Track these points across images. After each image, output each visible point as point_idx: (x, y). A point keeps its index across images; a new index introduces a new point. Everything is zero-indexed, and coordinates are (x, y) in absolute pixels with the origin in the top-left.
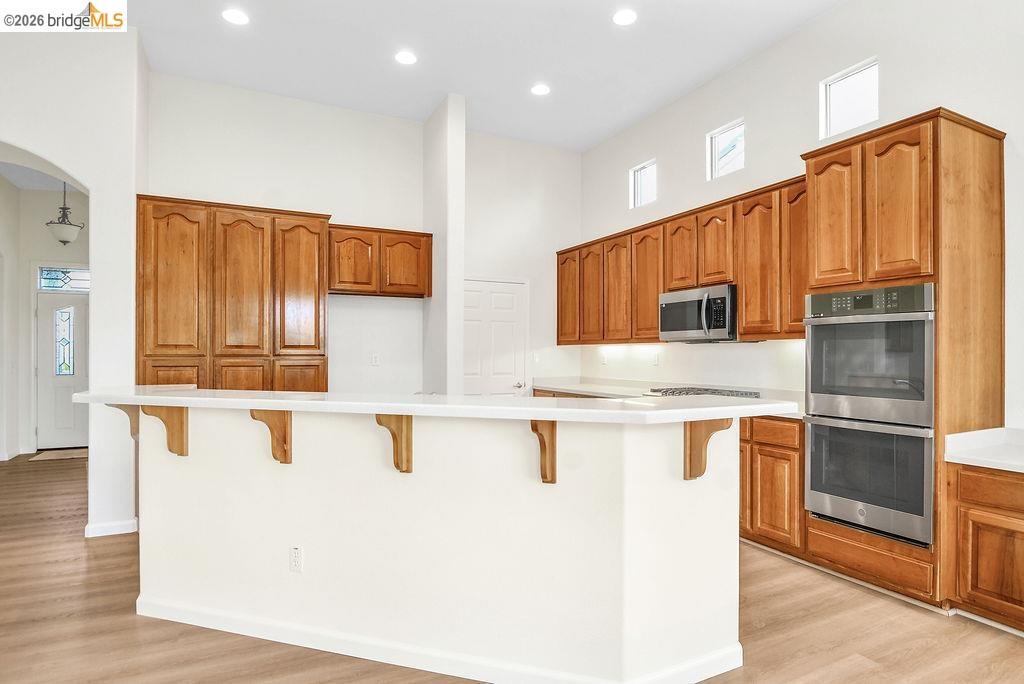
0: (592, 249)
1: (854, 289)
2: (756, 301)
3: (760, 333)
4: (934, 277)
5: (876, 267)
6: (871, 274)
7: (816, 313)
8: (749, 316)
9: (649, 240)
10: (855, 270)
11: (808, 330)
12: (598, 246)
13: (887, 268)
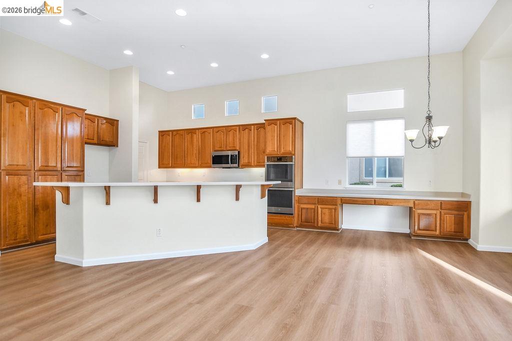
0: (179, 132)
1: (278, 156)
2: (246, 156)
3: (248, 165)
4: (294, 155)
5: (282, 151)
6: (281, 153)
7: (268, 161)
8: (244, 160)
9: (206, 133)
10: (278, 151)
11: (266, 166)
12: (182, 132)
13: (285, 151)
